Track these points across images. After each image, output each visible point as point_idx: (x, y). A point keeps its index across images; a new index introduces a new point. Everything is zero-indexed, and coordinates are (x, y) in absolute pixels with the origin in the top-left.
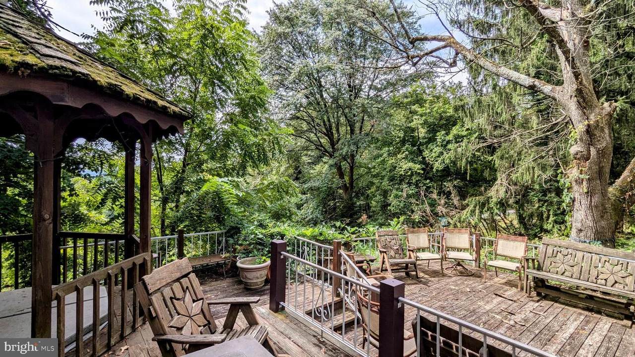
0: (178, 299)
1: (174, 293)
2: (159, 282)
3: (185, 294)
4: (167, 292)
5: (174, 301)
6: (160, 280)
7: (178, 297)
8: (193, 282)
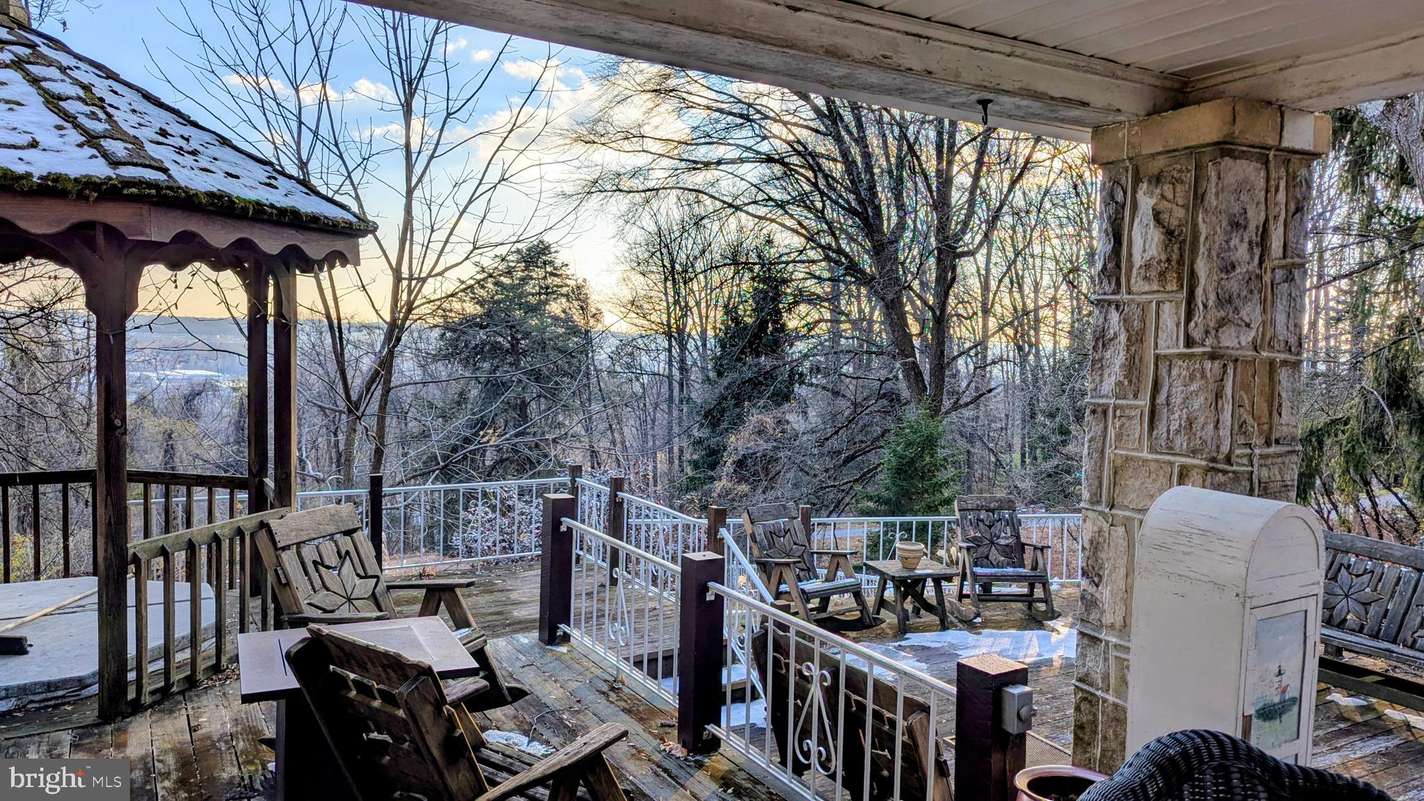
0: (328, 567)
1: (321, 557)
2: (294, 533)
3: (342, 564)
4: (309, 553)
5: (321, 568)
6: (297, 530)
7: (327, 563)
8: (359, 546)
